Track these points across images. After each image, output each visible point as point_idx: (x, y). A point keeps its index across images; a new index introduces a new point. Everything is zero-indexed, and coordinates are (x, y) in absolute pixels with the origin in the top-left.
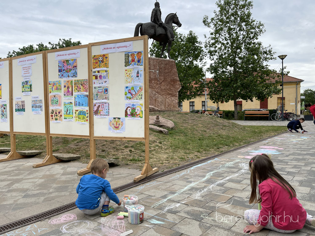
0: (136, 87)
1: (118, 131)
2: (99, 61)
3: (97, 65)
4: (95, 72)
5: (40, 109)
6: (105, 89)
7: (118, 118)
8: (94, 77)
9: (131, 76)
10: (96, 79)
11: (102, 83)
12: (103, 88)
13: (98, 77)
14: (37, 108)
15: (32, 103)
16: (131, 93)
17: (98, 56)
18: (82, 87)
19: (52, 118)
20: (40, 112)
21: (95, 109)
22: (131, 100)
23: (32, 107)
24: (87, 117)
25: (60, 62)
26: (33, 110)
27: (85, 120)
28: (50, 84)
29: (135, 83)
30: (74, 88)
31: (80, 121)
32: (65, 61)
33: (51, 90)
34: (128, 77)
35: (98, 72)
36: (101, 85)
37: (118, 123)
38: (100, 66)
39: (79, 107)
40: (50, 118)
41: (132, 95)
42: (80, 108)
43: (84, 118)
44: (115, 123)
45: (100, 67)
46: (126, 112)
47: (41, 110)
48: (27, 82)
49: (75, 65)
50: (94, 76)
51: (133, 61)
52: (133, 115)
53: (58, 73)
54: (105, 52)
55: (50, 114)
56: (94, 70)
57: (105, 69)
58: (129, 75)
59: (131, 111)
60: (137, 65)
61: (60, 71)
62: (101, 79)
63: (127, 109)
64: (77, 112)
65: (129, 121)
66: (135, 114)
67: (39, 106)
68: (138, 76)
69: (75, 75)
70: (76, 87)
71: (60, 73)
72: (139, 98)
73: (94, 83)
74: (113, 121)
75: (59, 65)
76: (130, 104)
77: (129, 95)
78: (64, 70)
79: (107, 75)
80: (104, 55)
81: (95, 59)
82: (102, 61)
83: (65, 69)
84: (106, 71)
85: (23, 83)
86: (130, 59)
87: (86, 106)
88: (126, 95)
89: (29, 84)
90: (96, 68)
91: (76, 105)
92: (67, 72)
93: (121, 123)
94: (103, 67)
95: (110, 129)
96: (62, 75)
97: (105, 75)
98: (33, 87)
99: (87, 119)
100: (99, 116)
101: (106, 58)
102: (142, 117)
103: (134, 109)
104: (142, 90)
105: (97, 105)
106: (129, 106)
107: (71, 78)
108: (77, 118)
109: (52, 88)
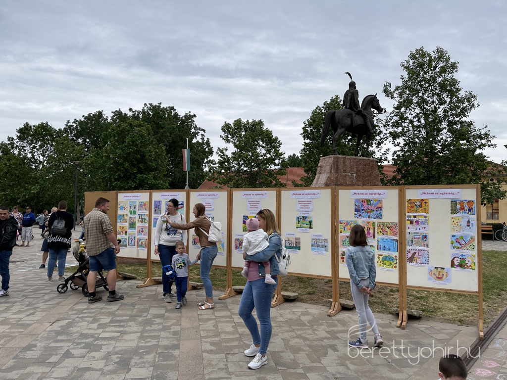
0: (467, 236)
1: (440, 282)
2: (416, 205)
3: (412, 209)
4: (410, 216)
5: (324, 249)
6: (423, 236)
7: (441, 268)
8: (409, 222)
9: (459, 225)
10: (411, 224)
11: (420, 229)
12: (421, 234)
13: (414, 222)
14: (320, 248)
15: (312, 241)
16: (459, 243)
17: (414, 200)
18: (389, 230)
19: (343, 261)
20: (324, 252)
21: (410, 255)
22: (459, 250)
23: (312, 246)
24: (396, 263)
25: (356, 201)
26: (313, 250)
27: (392, 266)
28: (340, 223)
29: (465, 232)
30: (378, 230)
31: (385, 267)
32: (366, 201)
33: (342, 230)
34: (455, 226)
35: (415, 217)
36: (418, 231)
37: (441, 274)
39: (384, 251)
40: (340, 260)
41: (460, 245)
42: (385, 253)
43: (391, 264)
44: (437, 274)
45: (416, 212)
46: (452, 262)
47: (326, 250)
48: (304, 218)
49: (379, 205)
50: (407, 220)
51: (462, 209)
52: (462, 265)
53: (353, 212)
54: (424, 197)
55: (340, 257)
56: (407, 214)
57: (425, 214)
58: (457, 224)
59: (459, 261)
60: (468, 213)
61: (356, 210)
62: (418, 224)
63: (454, 259)
64: (381, 257)
65: (456, 272)
66: (464, 265)
67: (322, 245)
68: (469, 226)
69: (379, 216)
70: (381, 230)
71: (356, 213)
72: (470, 248)
73: (409, 228)
74: (434, 271)
75: (355, 204)
76: (458, 254)
77: (457, 245)
78: (362, 210)
79: (427, 221)
80: (422, 200)
81: (411, 203)
82: (420, 206)
83: (365, 208)
84: (425, 217)
85: (298, 218)
86: (458, 206)
87: (394, 251)
88: (452, 244)
89: (308, 220)
90: (411, 212)
91: (379, 248)
92: (368, 212)
93: (445, 274)
94: (421, 212)
95: (429, 279)
96: (360, 215)
97: (423, 220)
98: (313, 223)
99: (395, 265)
100: (414, 264)
101: (426, 203)
102: (475, 269)
103: (463, 260)
104: (474, 240)
105: (412, 252)
106: (456, 256)
107: (373, 219)
108: (381, 264)
109: (344, 228)
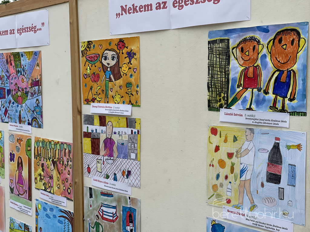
3: (96, 88)
4: (90, 120)
6: (124, 209)
8: (89, 141)
9: (237, 170)
10: (93, 153)
11: (115, 179)
12: (119, 200)
13: (102, 145)
17: (100, 43)
34: (223, 173)
36: (110, 185)
38: (107, 96)
49: (36, 75)
50: (86, 135)
54: (124, 28)
56: (86, 110)
57: (126, 109)
60: (274, 108)
62: (111, 154)
68: (274, 178)
69: (37, 118)
70: (40, 170)
73: (89, 170)
78: (9, 92)
79: (135, 137)
80: (121, 43)
81: (91, 60)
83: (12, 87)
84: (130, 122)
86: (236, 68)
90: (93, 100)
94: (118, 98)
96: (6, 111)
97: (125, 139)
101: (131, 55)
107: (27, 127)
